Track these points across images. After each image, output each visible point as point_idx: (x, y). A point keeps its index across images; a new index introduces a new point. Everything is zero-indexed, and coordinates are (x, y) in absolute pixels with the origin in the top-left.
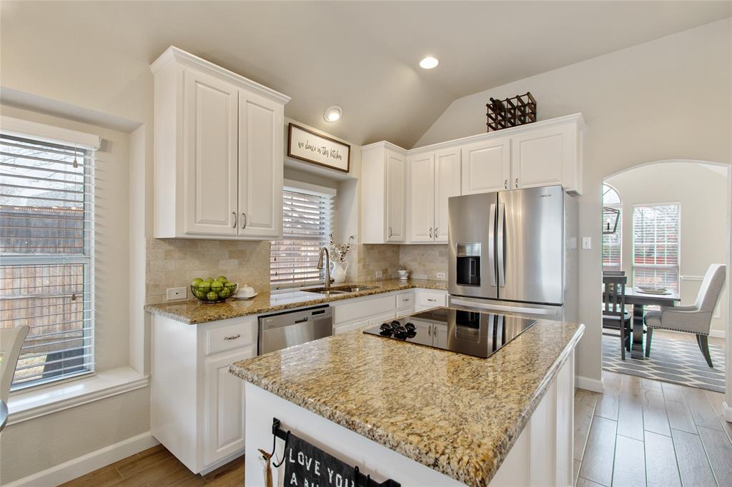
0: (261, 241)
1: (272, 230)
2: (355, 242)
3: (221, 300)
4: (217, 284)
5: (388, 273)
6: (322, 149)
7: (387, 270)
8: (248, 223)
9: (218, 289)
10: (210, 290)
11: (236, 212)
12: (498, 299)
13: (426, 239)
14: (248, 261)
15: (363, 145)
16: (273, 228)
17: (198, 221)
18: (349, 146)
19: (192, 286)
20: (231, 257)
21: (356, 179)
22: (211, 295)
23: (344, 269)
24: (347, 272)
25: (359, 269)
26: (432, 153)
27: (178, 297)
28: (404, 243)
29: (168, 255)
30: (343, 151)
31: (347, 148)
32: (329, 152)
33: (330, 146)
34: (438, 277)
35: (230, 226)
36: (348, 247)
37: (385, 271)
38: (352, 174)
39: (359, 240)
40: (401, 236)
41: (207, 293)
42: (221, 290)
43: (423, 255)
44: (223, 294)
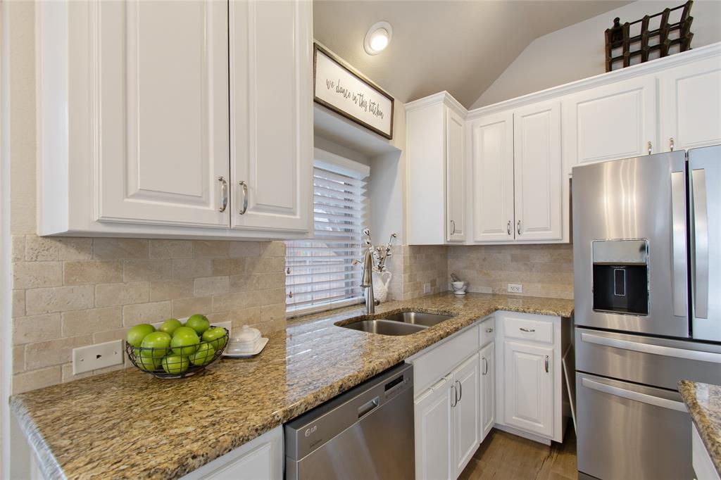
0: (269, 241)
1: (295, 220)
2: (398, 242)
3: (194, 370)
4: (184, 339)
5: (435, 285)
6: (358, 97)
7: (435, 281)
8: (251, 204)
9: (188, 350)
10: (169, 351)
11: (226, 178)
12: (691, 340)
13: (502, 237)
14: (247, 278)
15: (409, 101)
16: (298, 217)
17: (131, 192)
18: (392, 100)
19: (127, 344)
20: (216, 272)
21: (400, 151)
22: (172, 363)
23: (384, 282)
24: (389, 288)
25: (405, 282)
26: (510, 112)
27: (101, 363)
28: (464, 244)
29: (73, 274)
30: (384, 104)
31: (389, 102)
32: (368, 104)
33: (370, 95)
34: (509, 290)
35: (213, 207)
36: (388, 250)
37: (433, 283)
38: (396, 143)
39: (404, 241)
40: (462, 234)
41: (162, 359)
42: (196, 351)
43: (484, 260)
44: (198, 359)
